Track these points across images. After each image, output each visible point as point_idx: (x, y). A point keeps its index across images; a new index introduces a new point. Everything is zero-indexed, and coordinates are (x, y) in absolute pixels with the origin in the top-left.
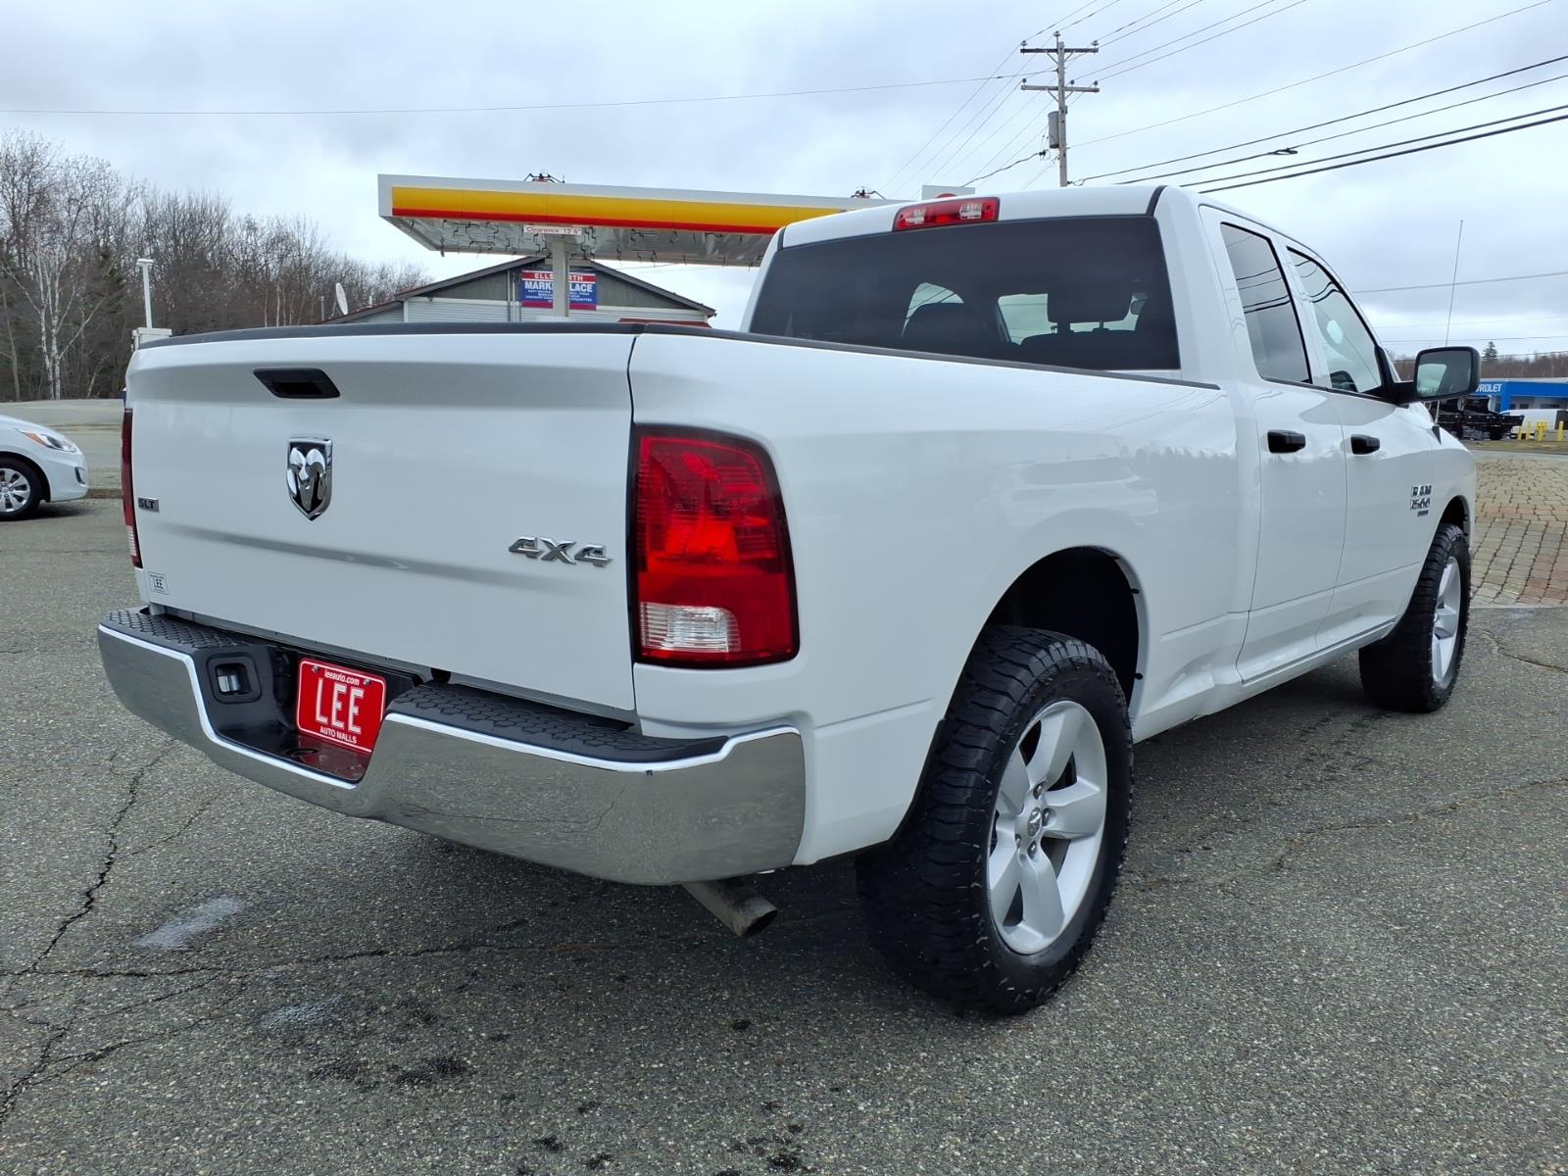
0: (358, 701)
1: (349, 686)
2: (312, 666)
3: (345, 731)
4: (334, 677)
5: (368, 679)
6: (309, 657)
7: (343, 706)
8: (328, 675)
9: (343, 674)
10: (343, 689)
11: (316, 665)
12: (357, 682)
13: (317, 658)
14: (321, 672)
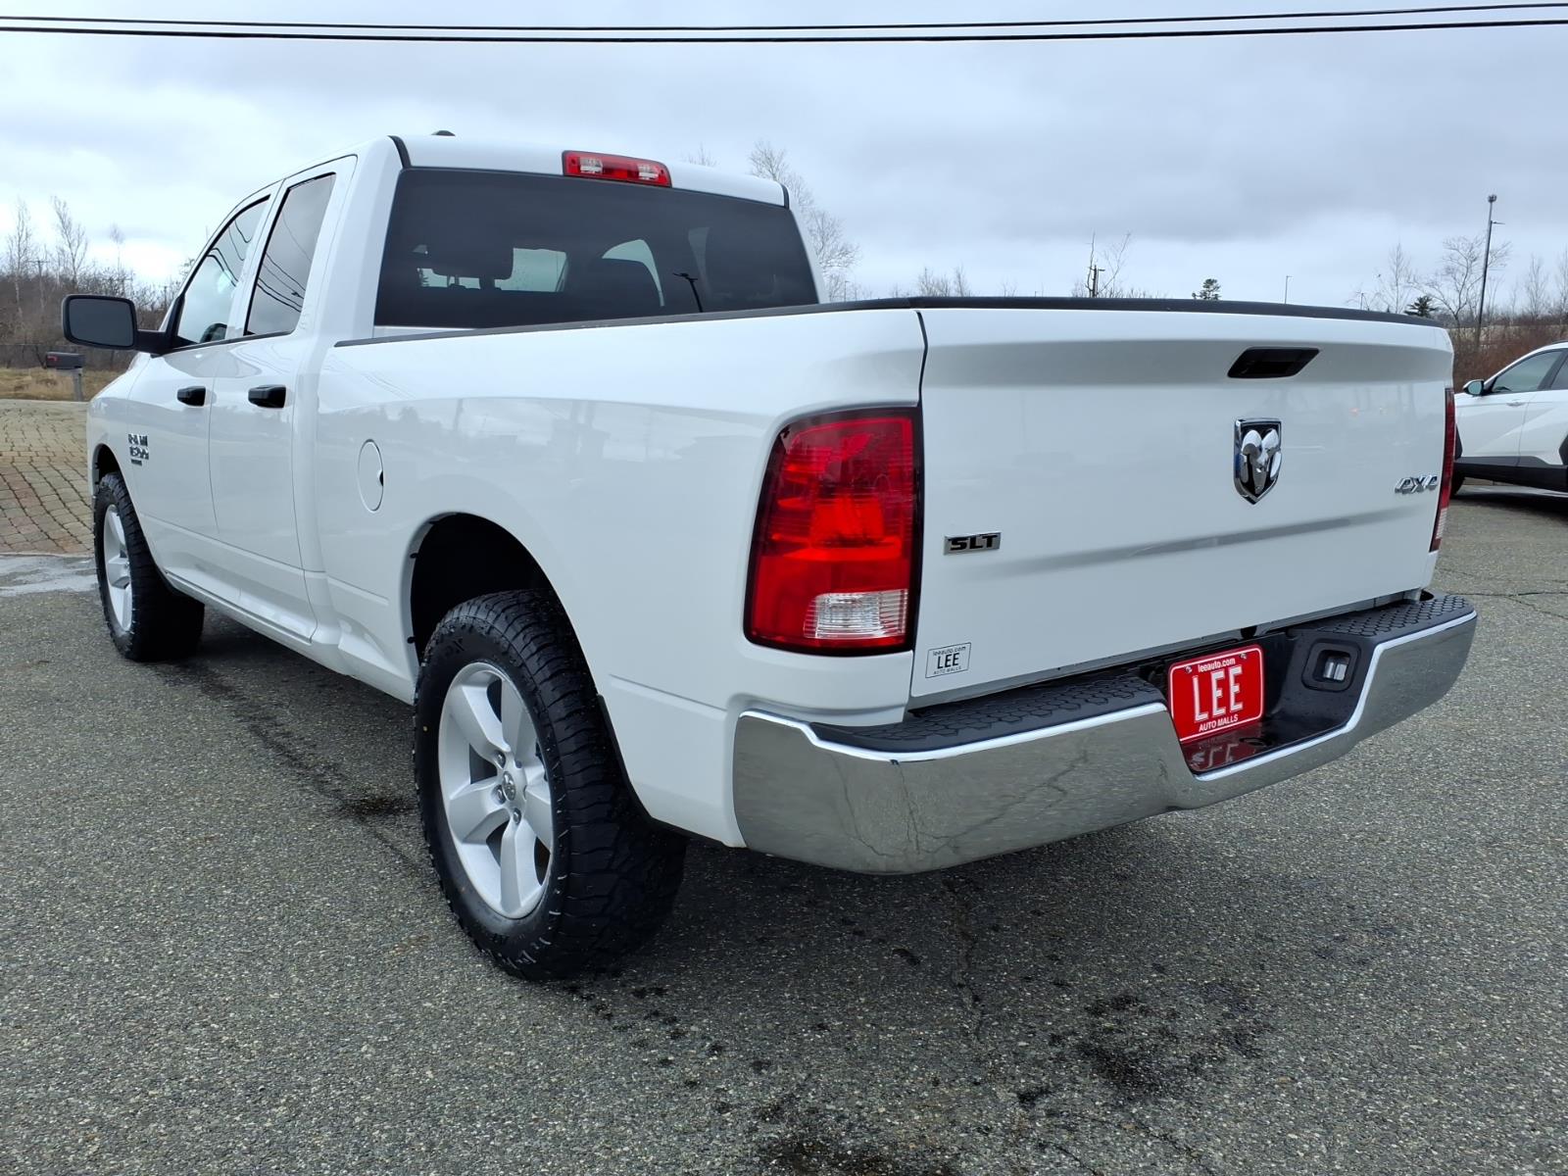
0: (1237, 679)
1: (1226, 669)
2: (1184, 669)
3: (1229, 714)
4: (1210, 667)
5: (1242, 653)
6: (1178, 661)
7: (1223, 692)
8: (1202, 669)
9: (1217, 660)
10: (1221, 675)
11: (1187, 666)
12: (1233, 661)
13: (1187, 658)
14: (1195, 668)
